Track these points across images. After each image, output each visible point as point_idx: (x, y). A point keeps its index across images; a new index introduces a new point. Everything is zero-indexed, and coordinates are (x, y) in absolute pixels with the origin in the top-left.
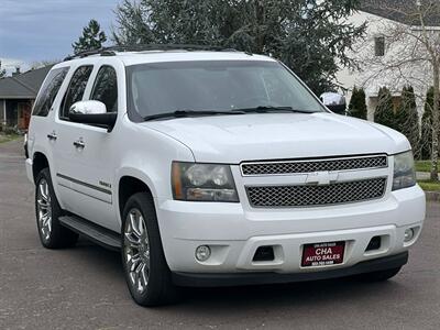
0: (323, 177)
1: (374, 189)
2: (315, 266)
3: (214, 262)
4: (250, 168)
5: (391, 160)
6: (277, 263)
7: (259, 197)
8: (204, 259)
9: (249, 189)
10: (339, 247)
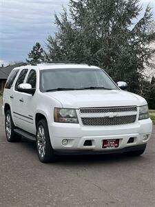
0: (111, 115)
1: (131, 119)
2: (108, 148)
3: (69, 146)
4: (83, 110)
5: (138, 108)
6: (93, 147)
7: (86, 122)
8: (65, 144)
9: (82, 118)
10: (117, 141)
